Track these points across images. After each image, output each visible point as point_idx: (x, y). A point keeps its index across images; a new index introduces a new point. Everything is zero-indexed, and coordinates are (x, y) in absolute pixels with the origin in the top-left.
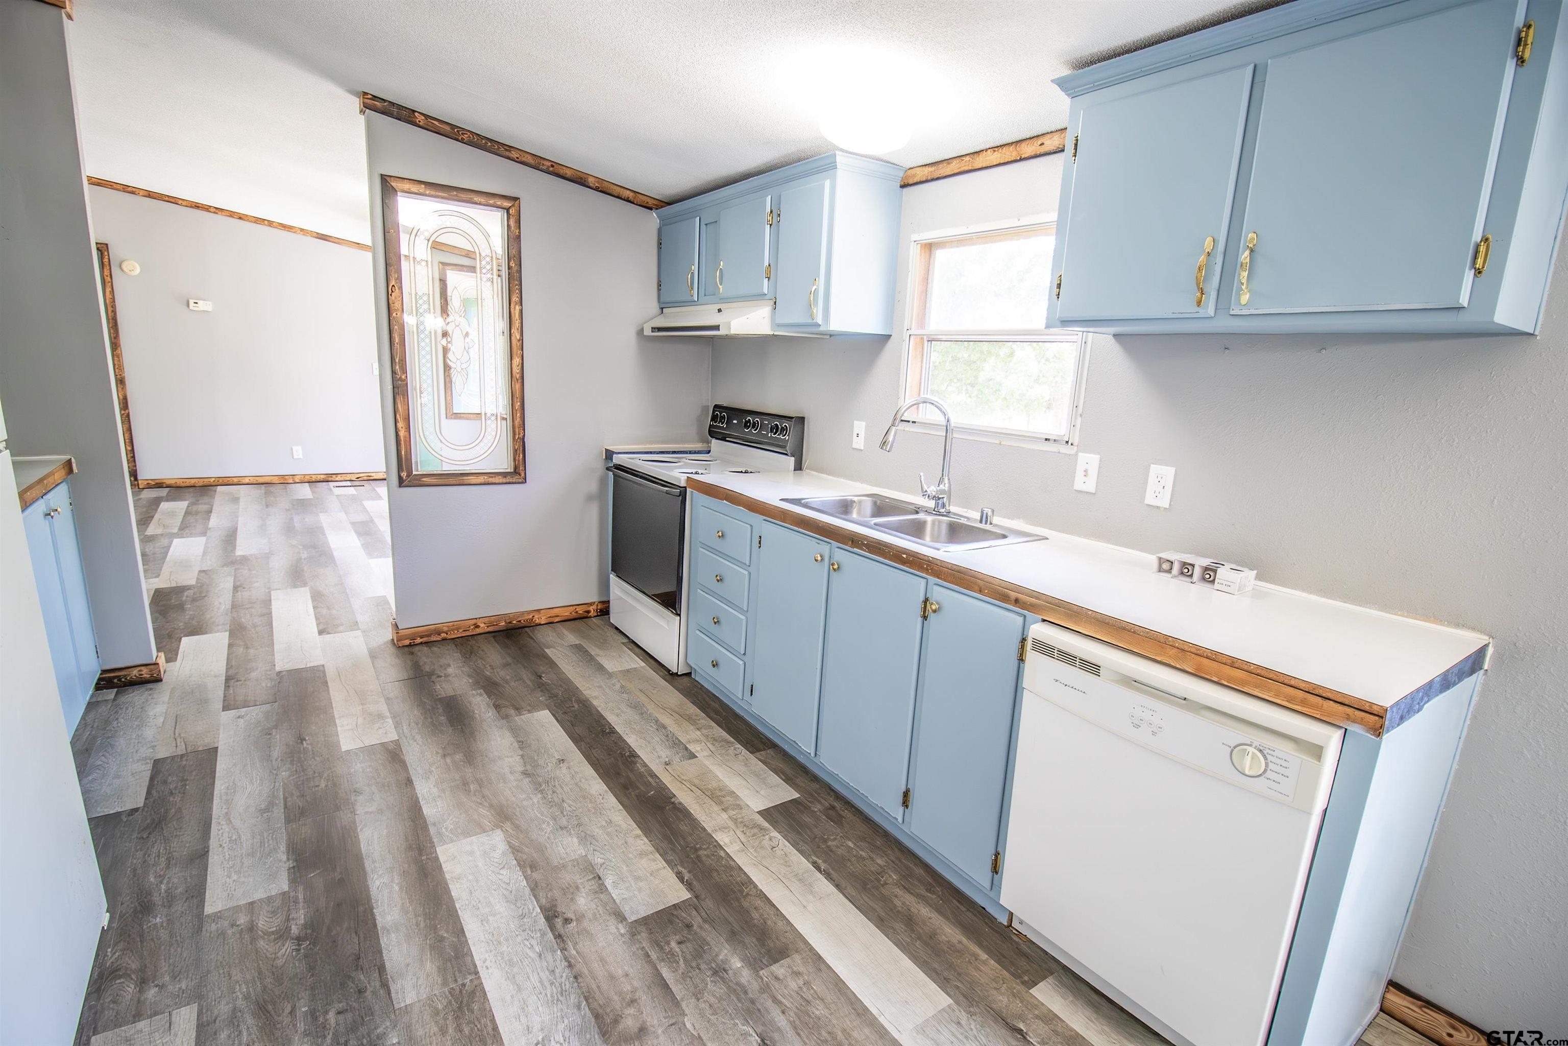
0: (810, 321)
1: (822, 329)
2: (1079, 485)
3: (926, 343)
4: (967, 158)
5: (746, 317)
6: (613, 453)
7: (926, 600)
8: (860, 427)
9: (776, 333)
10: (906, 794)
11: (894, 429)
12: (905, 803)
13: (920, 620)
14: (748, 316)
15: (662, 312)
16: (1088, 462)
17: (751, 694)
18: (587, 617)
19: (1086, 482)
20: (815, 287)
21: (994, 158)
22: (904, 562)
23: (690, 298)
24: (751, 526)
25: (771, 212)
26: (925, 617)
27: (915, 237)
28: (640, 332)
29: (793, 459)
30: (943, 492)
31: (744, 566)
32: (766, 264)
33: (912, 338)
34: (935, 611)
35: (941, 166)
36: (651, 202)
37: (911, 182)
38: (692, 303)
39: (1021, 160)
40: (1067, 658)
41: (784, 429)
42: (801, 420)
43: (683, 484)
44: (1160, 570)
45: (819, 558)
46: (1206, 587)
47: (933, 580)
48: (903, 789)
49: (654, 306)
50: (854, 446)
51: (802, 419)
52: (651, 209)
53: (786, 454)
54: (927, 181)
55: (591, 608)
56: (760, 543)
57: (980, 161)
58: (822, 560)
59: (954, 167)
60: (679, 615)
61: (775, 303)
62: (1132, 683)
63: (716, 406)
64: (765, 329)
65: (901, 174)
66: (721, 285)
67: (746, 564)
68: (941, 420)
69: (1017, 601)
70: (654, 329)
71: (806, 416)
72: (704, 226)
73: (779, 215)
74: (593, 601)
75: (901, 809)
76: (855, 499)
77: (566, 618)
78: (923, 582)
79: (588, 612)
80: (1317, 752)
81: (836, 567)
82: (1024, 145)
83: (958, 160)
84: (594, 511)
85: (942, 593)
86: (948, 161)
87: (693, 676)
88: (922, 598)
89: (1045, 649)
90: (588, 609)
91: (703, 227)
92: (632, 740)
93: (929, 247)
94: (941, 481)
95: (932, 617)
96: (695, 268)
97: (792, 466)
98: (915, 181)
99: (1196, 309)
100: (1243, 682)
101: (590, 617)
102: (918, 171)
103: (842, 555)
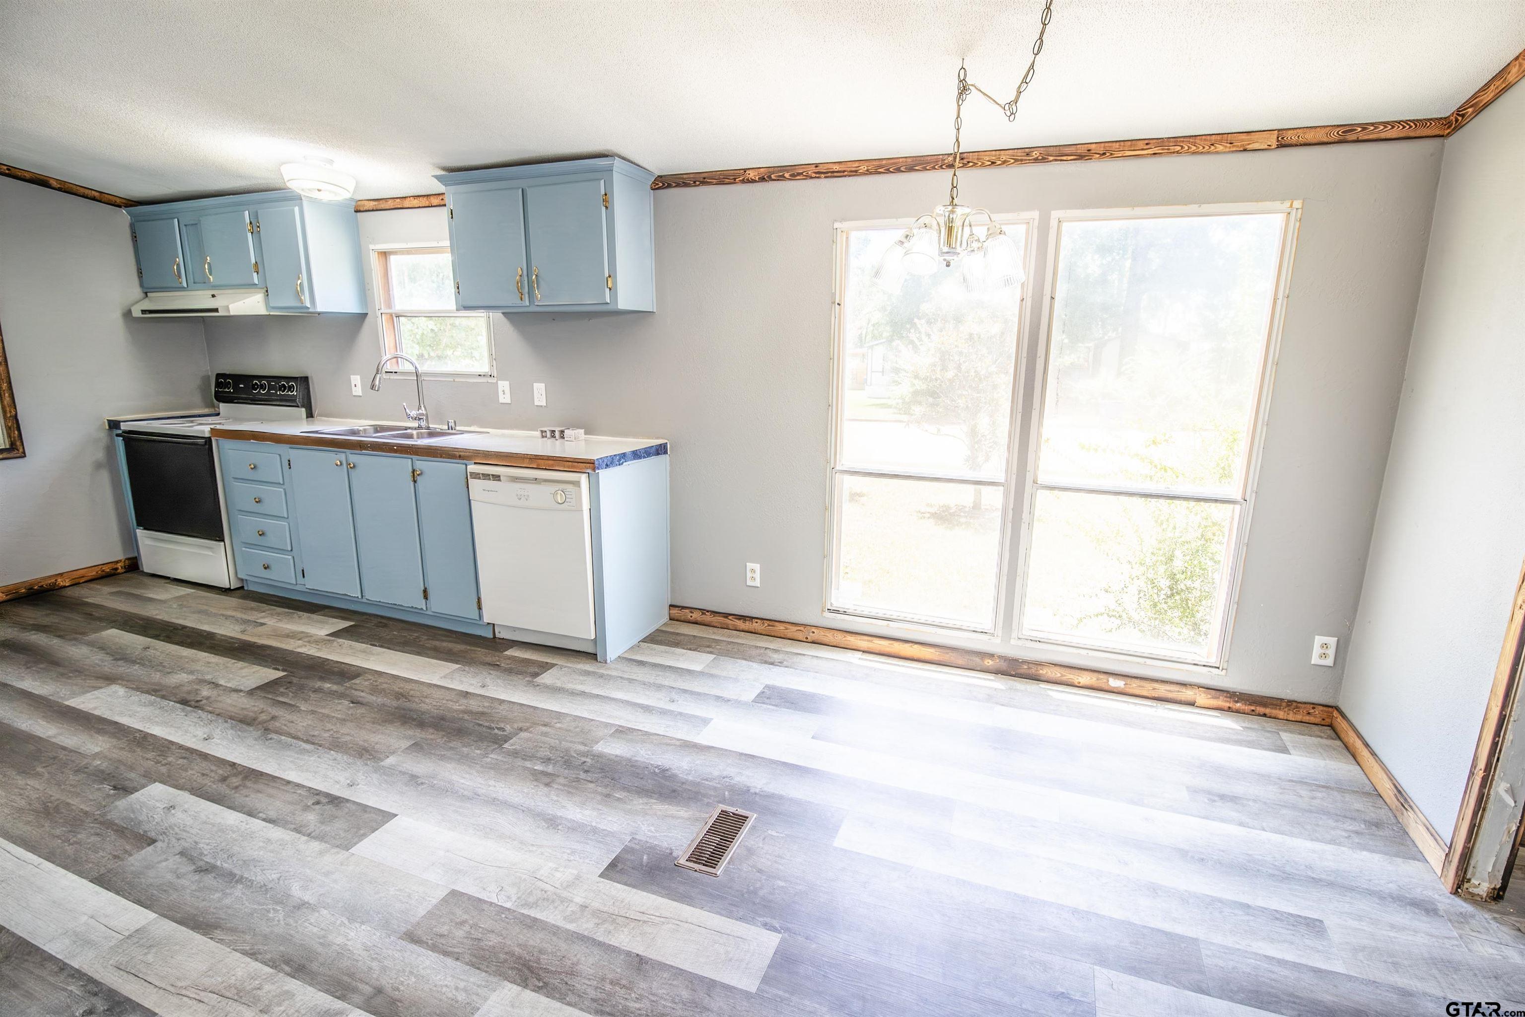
0: (299, 305)
1: (311, 310)
2: (502, 400)
3: (395, 318)
4: (398, 200)
5: (242, 302)
6: (119, 422)
7: (414, 471)
8: (356, 379)
9: (271, 313)
10: (425, 591)
11: (378, 376)
12: (426, 597)
13: (412, 483)
14: (244, 301)
15: (147, 296)
16: (504, 386)
17: (304, 576)
18: (114, 575)
19: (505, 398)
20: (299, 282)
21: (415, 202)
22: (396, 451)
23: (180, 285)
24: (280, 455)
25: (251, 223)
26: (415, 481)
27: (372, 247)
28: (128, 314)
29: (304, 409)
30: (422, 414)
31: (279, 486)
32: (253, 261)
33: (383, 315)
34: (419, 475)
35: (381, 202)
36: (118, 201)
37: (362, 209)
38: (182, 289)
39: (432, 206)
40: (486, 476)
41: (290, 388)
42: (304, 380)
43: (207, 435)
44: (543, 437)
45: (339, 463)
46: (562, 440)
47: (415, 457)
48: (423, 588)
49: (137, 292)
50: (354, 394)
51: (306, 379)
52: (120, 206)
53: (298, 407)
54: (373, 210)
55: (119, 565)
56: (289, 464)
57: (407, 203)
58: (341, 464)
59: (390, 204)
60: (223, 540)
61: (267, 291)
62: (515, 479)
63: (219, 376)
64: (262, 311)
65: (354, 204)
66: (211, 274)
67: (280, 484)
68: (413, 369)
69: (460, 456)
70: (144, 312)
71: (309, 375)
72: (184, 227)
73: (259, 227)
74: (119, 558)
75: (424, 601)
76: (361, 428)
77: (94, 577)
78: (410, 460)
79: (117, 569)
80: (577, 484)
81: (352, 465)
82: (432, 198)
83: (392, 200)
84: (105, 477)
85: (422, 464)
86: (386, 200)
87: (246, 588)
88: (411, 470)
89: (476, 476)
90: (115, 566)
91: (184, 229)
92: (206, 628)
93: (385, 254)
94: (419, 408)
95: (419, 479)
96: (180, 260)
97: (304, 416)
98: (365, 209)
99: (521, 302)
100: (552, 465)
101: (119, 574)
102: (366, 203)
103: (354, 457)
